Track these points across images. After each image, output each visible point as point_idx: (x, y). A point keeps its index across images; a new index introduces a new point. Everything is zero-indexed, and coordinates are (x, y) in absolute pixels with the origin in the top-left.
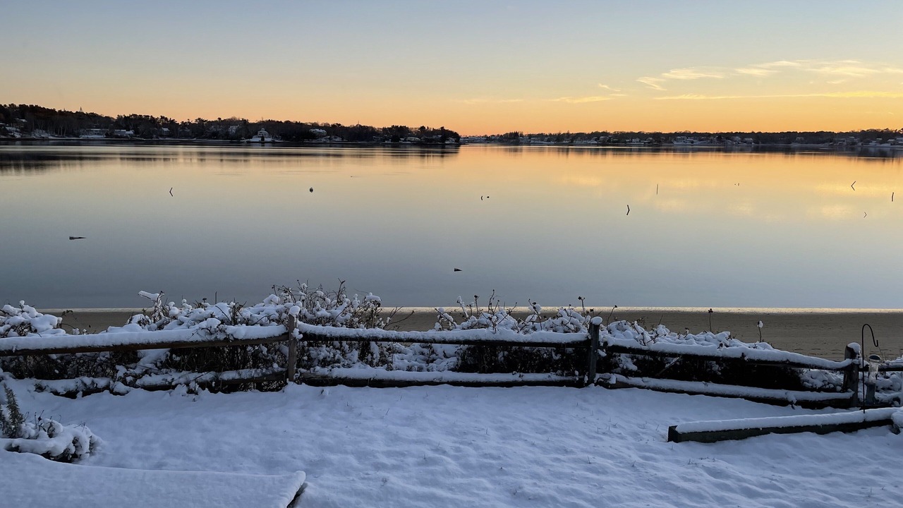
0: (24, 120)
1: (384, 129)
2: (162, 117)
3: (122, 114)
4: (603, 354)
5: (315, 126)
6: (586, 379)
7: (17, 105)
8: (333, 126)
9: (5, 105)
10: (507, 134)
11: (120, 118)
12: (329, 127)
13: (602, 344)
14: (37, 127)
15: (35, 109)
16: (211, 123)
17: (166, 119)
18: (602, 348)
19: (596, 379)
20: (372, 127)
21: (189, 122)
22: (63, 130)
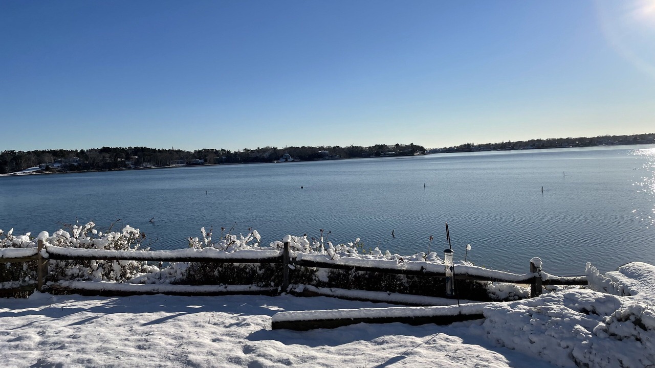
0: (137, 157)
1: (370, 147)
2: (222, 150)
3: (197, 149)
4: (292, 267)
5: (322, 148)
6: (280, 289)
7: (133, 148)
8: (334, 148)
9: (126, 148)
10: (462, 145)
11: (196, 152)
12: (331, 149)
13: (291, 259)
14: (144, 161)
15: (143, 150)
16: (253, 151)
17: (225, 150)
18: (291, 263)
19: (288, 289)
20: (361, 147)
21: (239, 152)
22: (161, 162)
